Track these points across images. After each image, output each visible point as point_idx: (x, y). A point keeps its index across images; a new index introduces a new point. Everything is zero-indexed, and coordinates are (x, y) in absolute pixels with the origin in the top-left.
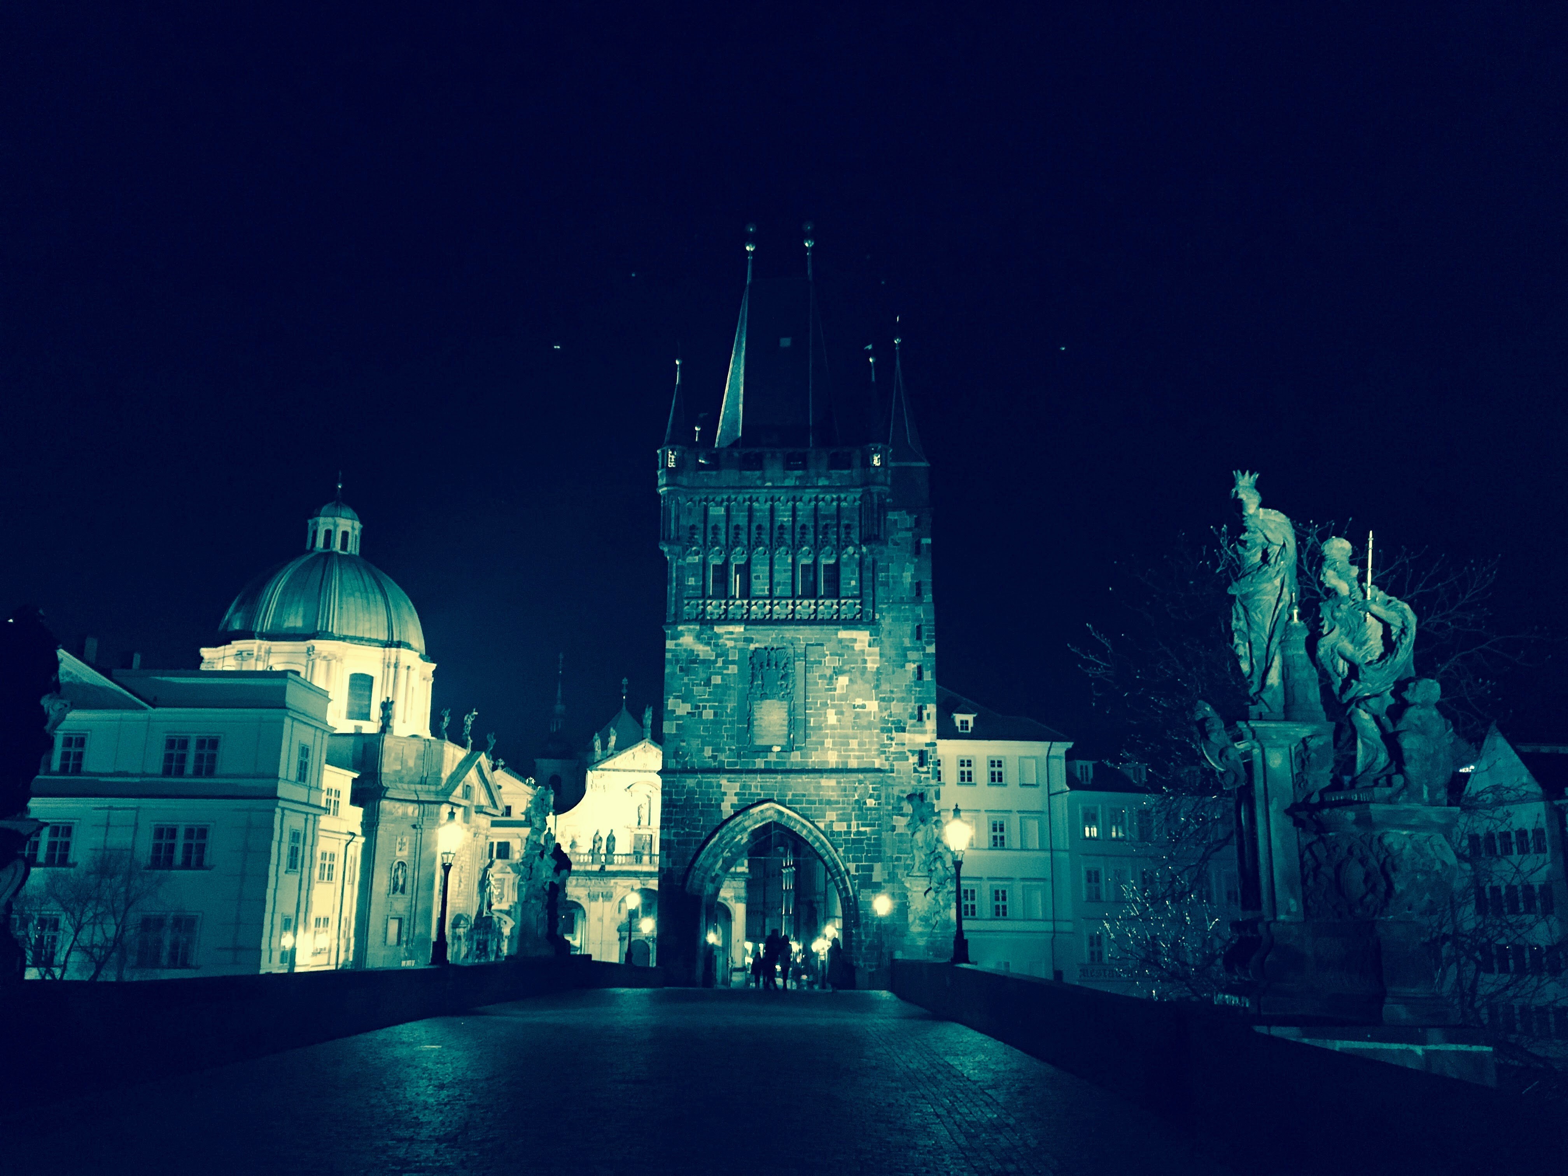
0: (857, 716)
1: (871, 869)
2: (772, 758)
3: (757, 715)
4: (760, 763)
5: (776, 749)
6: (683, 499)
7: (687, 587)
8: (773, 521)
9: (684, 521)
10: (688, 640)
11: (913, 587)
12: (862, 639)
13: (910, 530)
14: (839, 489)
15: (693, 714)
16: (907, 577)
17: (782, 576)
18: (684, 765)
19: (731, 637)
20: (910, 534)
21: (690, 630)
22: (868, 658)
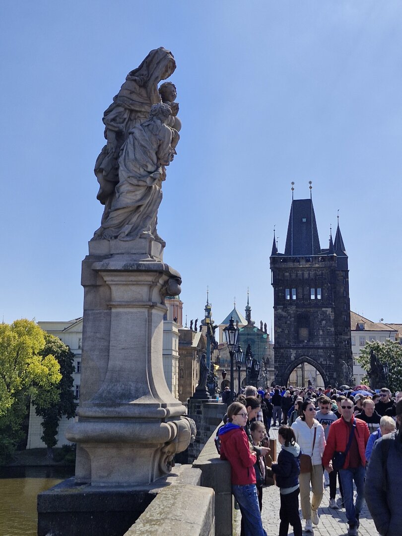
0: (328, 332)
1: (333, 374)
2: (305, 344)
3: (300, 332)
4: (301, 345)
5: (306, 341)
6: (277, 271)
7: (279, 296)
8: (303, 277)
9: (277, 277)
10: (280, 311)
11: (344, 293)
12: (329, 310)
13: (343, 276)
14: (322, 267)
15: (281, 332)
16: (342, 290)
17: (306, 293)
18: (280, 346)
19: (292, 310)
20: (342, 278)
21: (280, 308)
22: (331, 316)
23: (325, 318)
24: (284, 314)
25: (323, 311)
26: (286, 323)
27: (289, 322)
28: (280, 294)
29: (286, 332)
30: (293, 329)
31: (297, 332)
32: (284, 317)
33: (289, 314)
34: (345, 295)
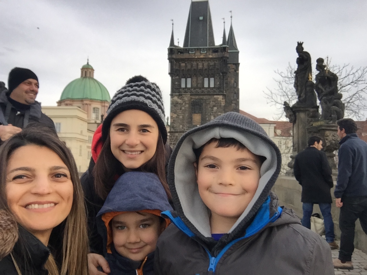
3: (193, 117)
6: (174, 61)
7: (175, 85)
8: (197, 67)
9: (174, 67)
10: (176, 98)
11: (234, 84)
12: (220, 98)
13: (233, 69)
14: (215, 58)
15: (177, 117)
16: (233, 81)
17: (200, 81)
18: (175, 130)
19: (187, 97)
20: (233, 70)
21: (176, 95)
22: (222, 103)
23: (216, 105)
24: (179, 101)
25: (215, 98)
26: (181, 109)
27: (183, 108)
28: (177, 83)
29: (181, 117)
30: (187, 115)
31: (191, 118)
32: (180, 104)
33: (184, 102)
34: (235, 86)
